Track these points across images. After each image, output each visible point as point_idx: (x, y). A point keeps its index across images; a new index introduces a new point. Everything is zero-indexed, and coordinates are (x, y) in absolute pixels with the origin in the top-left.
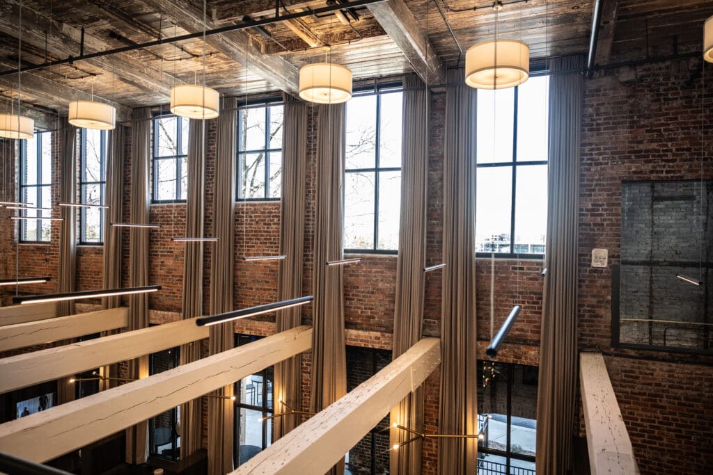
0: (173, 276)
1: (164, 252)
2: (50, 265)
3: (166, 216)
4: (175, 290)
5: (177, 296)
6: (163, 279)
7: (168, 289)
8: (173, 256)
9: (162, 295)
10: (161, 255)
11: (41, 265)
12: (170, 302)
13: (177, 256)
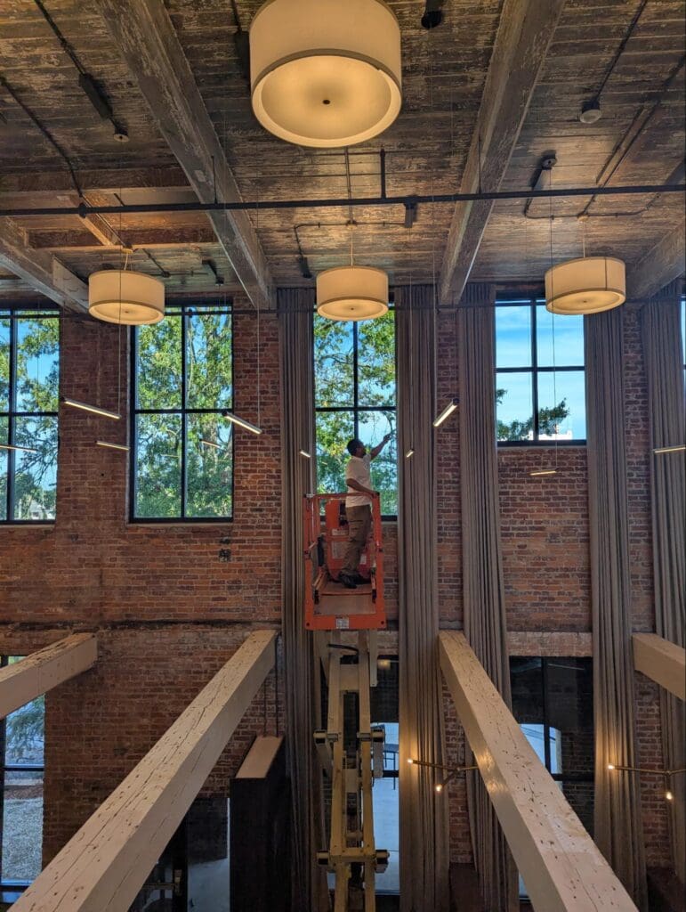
0: (548, 570)
1: (525, 528)
2: (235, 562)
3: (526, 467)
4: (554, 594)
5: (558, 605)
6: (527, 576)
7: (536, 593)
8: (545, 535)
9: (525, 604)
10: (518, 535)
11: (208, 565)
12: (544, 616)
13: (554, 536)
